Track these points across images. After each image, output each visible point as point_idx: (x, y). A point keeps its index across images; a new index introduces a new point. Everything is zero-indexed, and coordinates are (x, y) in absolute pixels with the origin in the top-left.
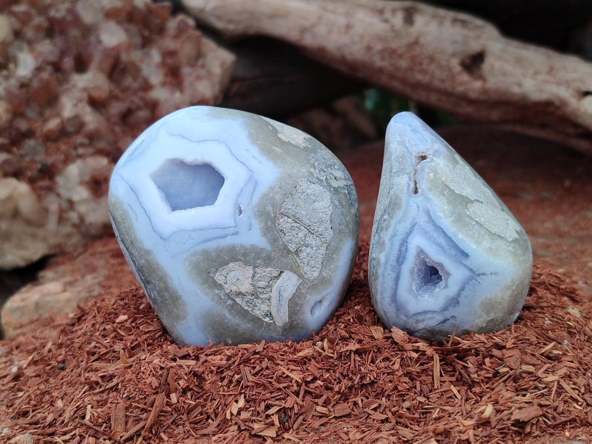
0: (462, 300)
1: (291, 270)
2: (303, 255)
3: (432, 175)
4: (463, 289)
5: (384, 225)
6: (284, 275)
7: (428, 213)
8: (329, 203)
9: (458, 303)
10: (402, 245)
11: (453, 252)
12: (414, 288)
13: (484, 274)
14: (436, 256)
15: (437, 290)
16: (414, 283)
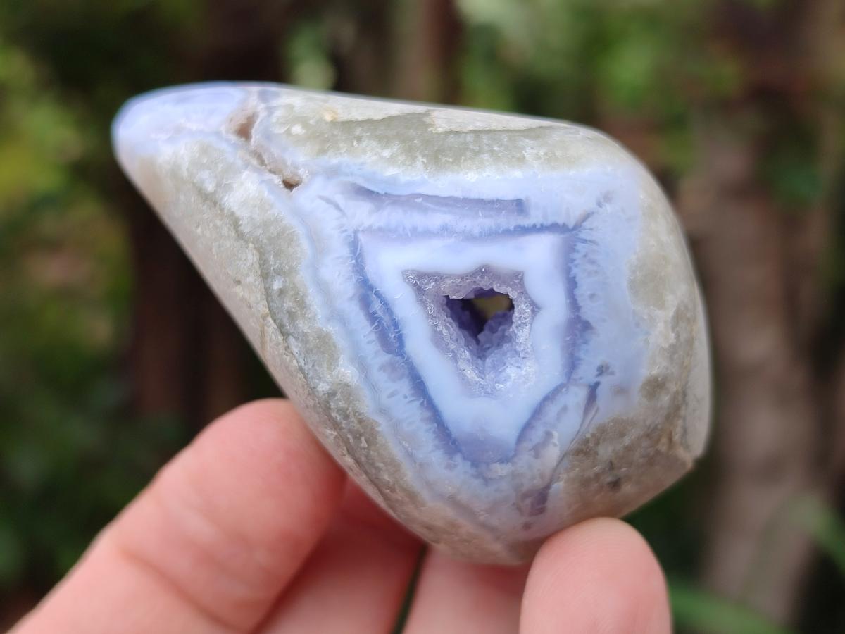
0: (590, 311)
3: (297, 129)
9: (586, 326)
12: (471, 374)
15: (522, 334)
16: (462, 365)
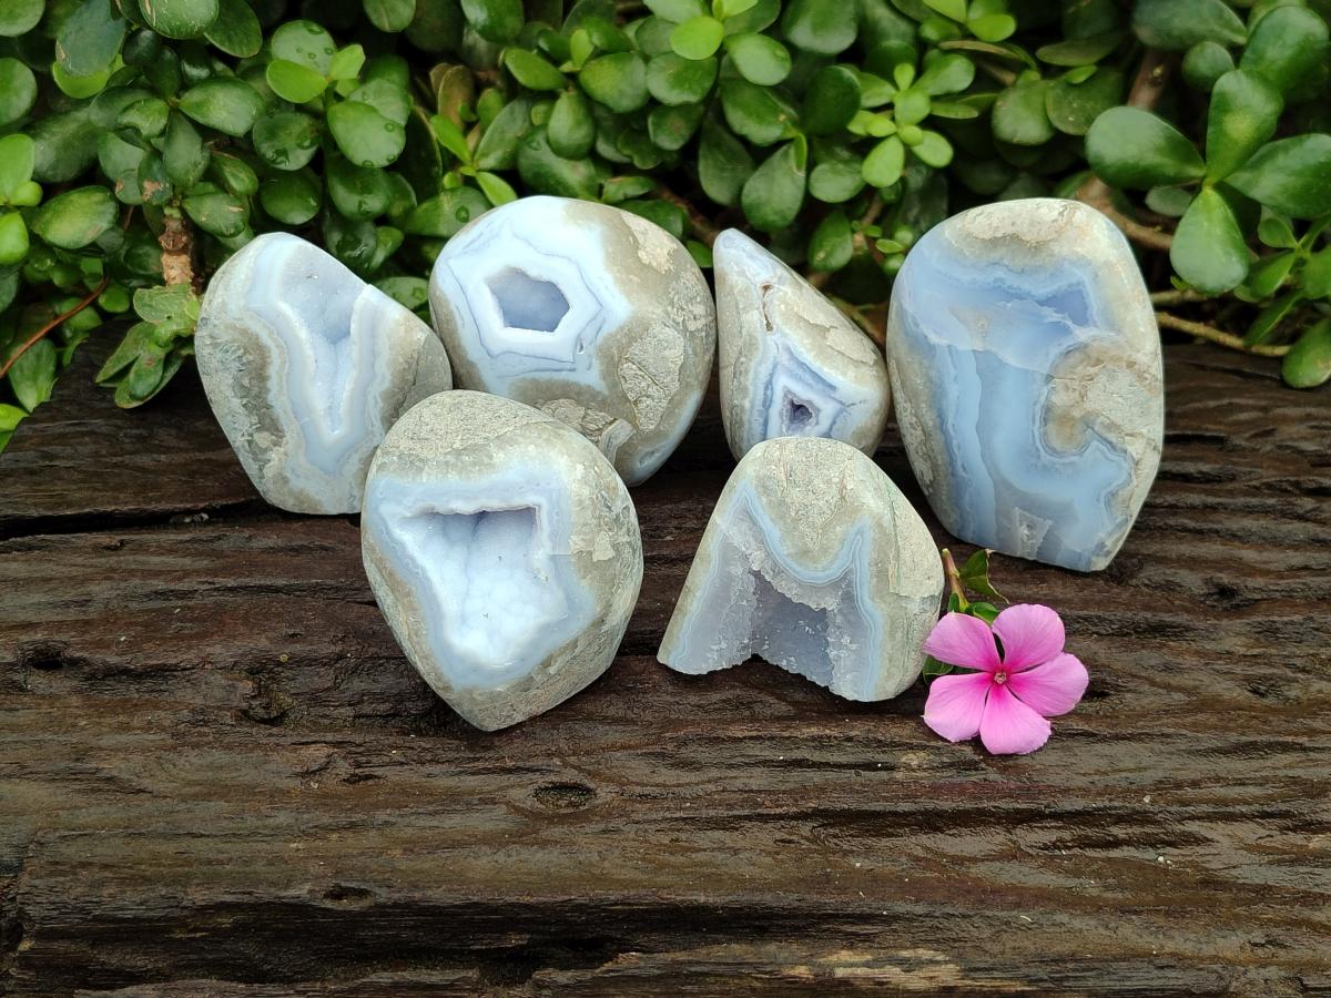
1: (626, 419)
2: (641, 406)
3: (782, 306)
4: (834, 422)
5: (742, 369)
6: (617, 422)
7: (788, 350)
8: (681, 351)
10: (766, 388)
11: (820, 386)
13: (853, 404)
14: (803, 393)
15: (808, 428)
